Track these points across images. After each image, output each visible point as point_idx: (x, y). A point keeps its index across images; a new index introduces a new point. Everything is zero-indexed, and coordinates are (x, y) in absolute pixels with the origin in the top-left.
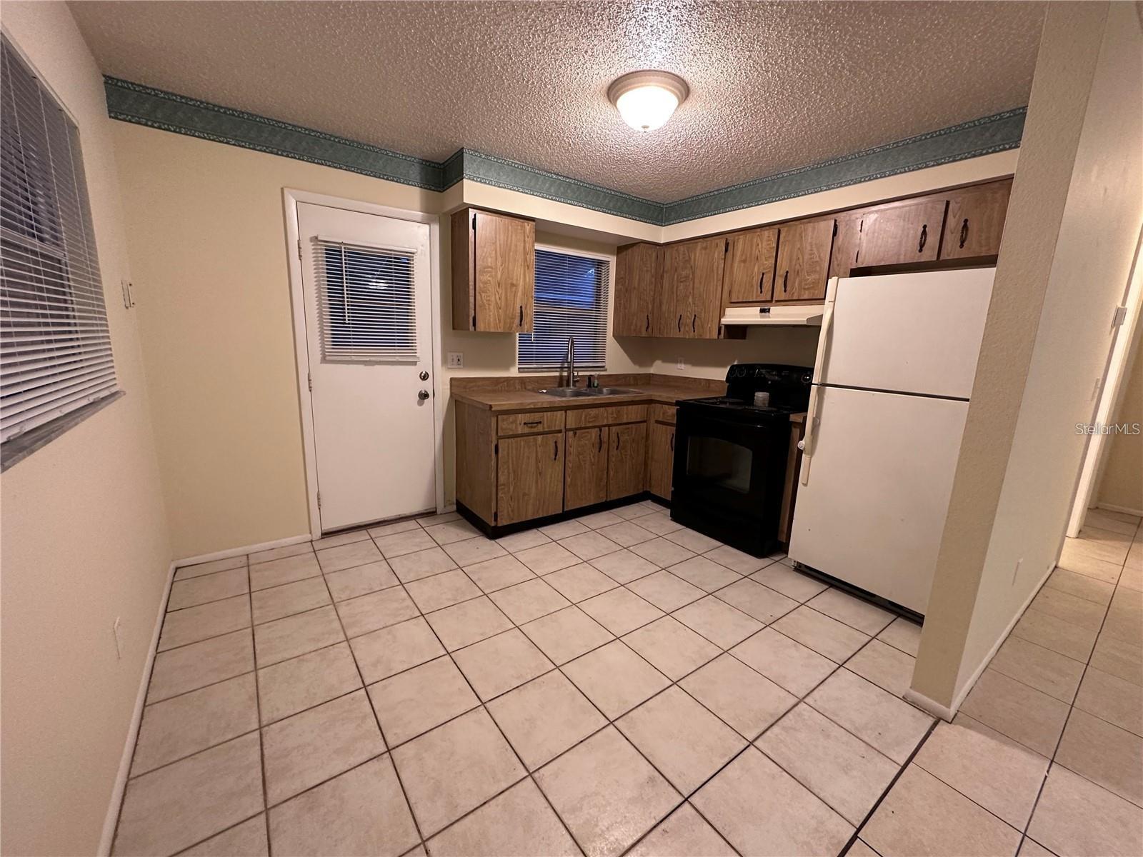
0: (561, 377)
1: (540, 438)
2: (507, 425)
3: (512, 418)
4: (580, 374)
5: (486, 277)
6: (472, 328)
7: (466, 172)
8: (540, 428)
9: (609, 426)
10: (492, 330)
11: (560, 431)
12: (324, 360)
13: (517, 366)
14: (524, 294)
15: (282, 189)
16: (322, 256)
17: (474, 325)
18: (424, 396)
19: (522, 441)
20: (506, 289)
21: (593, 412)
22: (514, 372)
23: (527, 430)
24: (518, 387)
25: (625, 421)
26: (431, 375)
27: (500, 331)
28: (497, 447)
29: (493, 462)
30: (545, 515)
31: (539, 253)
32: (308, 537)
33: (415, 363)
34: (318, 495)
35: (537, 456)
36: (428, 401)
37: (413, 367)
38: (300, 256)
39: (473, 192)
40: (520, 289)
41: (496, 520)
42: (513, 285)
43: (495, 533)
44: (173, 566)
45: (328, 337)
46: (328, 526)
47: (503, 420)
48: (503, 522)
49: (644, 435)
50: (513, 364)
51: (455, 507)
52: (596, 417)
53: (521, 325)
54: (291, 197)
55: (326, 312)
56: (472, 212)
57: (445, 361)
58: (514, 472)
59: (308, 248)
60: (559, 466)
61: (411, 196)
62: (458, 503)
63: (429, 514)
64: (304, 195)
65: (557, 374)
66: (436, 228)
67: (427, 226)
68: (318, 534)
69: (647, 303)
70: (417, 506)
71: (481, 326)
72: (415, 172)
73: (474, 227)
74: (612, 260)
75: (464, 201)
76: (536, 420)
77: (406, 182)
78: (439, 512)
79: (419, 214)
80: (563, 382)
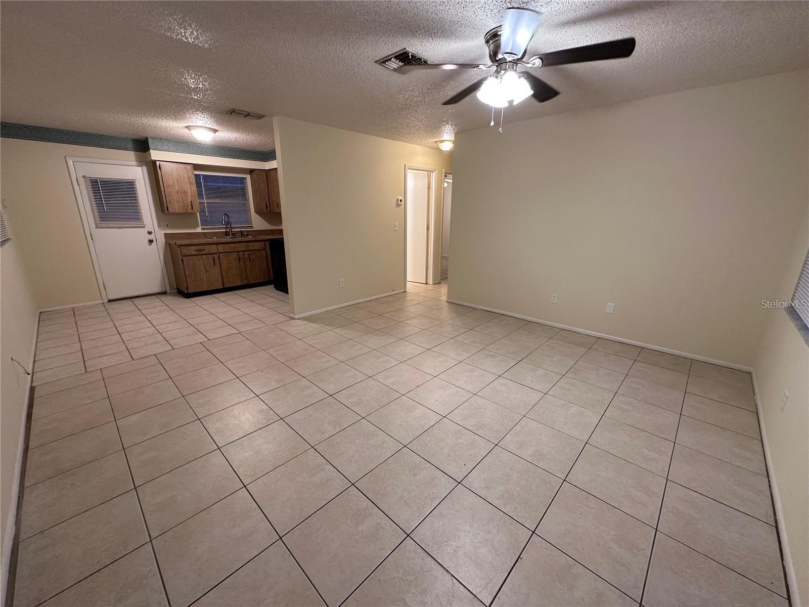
0: (226, 232)
1: (204, 256)
2: (186, 251)
3: (188, 248)
4: (235, 230)
5: (170, 190)
6: (166, 211)
7: (151, 146)
8: (204, 252)
9: (243, 251)
10: (177, 212)
11: (216, 254)
12: (97, 227)
13: (200, 227)
14: (192, 195)
15: (65, 157)
16: (89, 183)
17: (168, 210)
18: (151, 241)
19: (195, 257)
20: (182, 195)
21: (233, 245)
22: (199, 230)
23: (197, 253)
24: (202, 236)
25: (252, 249)
26: (153, 232)
27: (181, 212)
28: (182, 260)
29: (182, 266)
30: (213, 289)
31: (196, 175)
32: (102, 302)
33: (144, 227)
34: (103, 284)
35: (204, 264)
36: (154, 243)
37: (143, 229)
38: (78, 184)
39: (155, 155)
40: (189, 194)
41: (187, 290)
42: (185, 192)
43: (189, 296)
44: (39, 312)
45: (98, 218)
46: (111, 298)
47: (183, 249)
48: (191, 291)
49: (265, 255)
50: (198, 226)
51: (176, 291)
52: (235, 247)
53: (192, 209)
54: (70, 160)
55: (95, 206)
56: (158, 163)
57: (159, 226)
58: (193, 270)
59: (82, 181)
60: (217, 268)
61: (131, 155)
62: (178, 289)
63: (164, 293)
64: (77, 159)
65: (225, 230)
66: (145, 168)
67: (141, 168)
68: (106, 301)
69: (264, 197)
70: (156, 290)
71: (171, 210)
72: (130, 145)
73: (160, 169)
74: (248, 177)
75: (152, 159)
76: (203, 249)
77: (126, 149)
78: (168, 292)
79: (135, 163)
80: (227, 234)
